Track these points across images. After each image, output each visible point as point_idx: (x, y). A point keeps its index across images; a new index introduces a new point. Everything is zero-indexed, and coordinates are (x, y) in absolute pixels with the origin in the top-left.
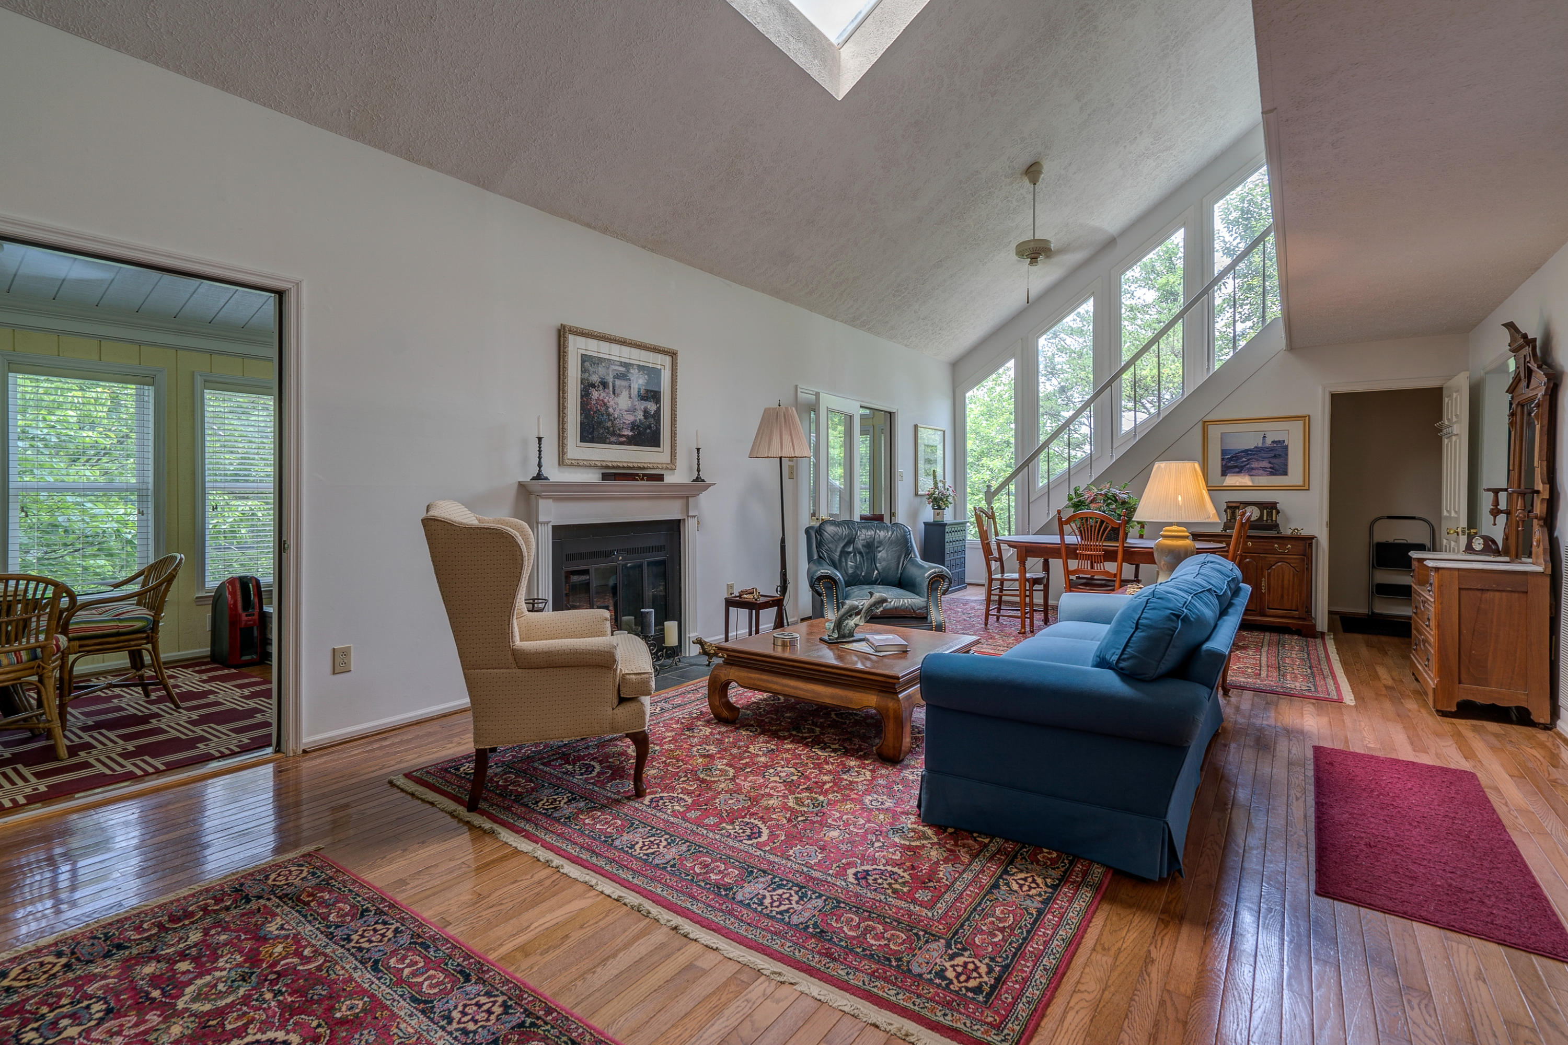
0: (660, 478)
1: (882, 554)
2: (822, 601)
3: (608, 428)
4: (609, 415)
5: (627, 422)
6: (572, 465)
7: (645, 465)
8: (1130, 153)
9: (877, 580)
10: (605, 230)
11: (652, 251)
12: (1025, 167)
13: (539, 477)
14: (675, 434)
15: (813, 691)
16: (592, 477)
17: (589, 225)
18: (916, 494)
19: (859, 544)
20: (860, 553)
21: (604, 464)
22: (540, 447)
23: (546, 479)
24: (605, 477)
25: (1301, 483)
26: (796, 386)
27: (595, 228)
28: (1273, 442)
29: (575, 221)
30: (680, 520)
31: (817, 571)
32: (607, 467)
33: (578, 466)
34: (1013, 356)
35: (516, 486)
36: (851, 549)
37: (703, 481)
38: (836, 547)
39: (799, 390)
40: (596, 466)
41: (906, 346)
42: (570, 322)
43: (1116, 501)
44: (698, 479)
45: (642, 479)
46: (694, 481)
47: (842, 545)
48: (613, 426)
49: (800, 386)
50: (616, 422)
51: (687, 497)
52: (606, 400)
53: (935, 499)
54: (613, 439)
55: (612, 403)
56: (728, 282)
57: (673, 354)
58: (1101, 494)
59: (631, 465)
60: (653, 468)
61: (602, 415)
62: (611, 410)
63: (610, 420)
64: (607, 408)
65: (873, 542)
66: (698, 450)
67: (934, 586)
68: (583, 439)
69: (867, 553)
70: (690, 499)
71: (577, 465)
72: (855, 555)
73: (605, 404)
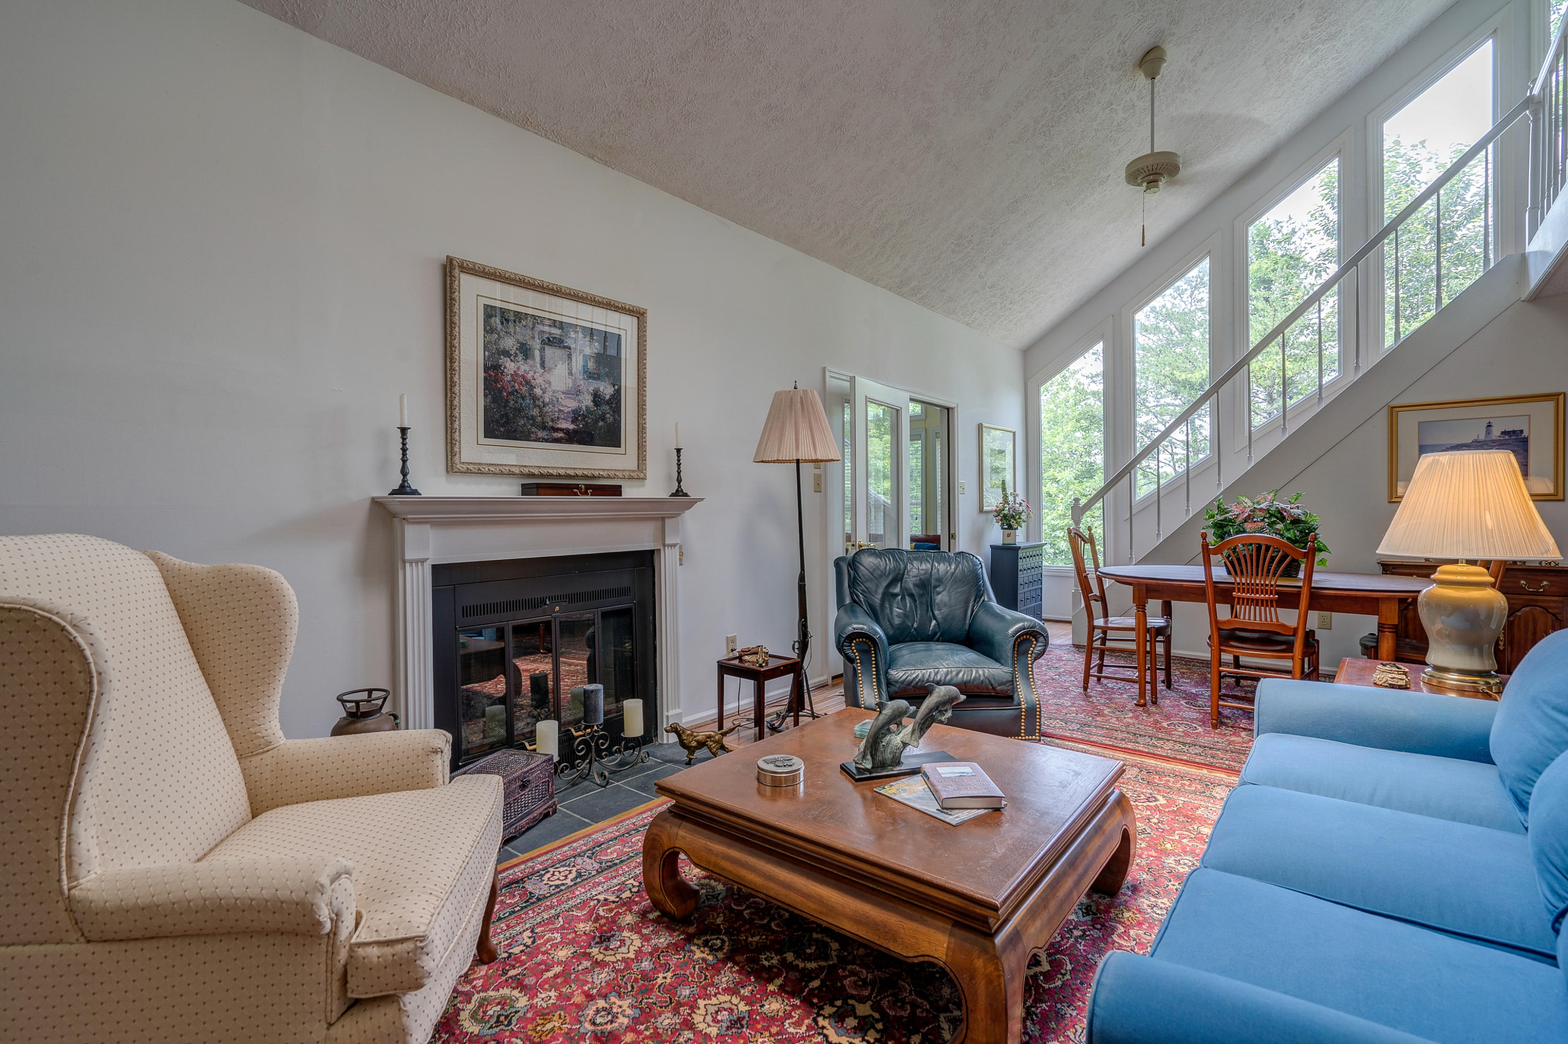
0: (616, 491)
1: (941, 597)
2: (855, 670)
3: (533, 418)
4: (534, 398)
5: (566, 410)
6: (468, 472)
7: (596, 473)
8: (1282, 40)
9: (935, 634)
10: (524, 123)
11: (605, 163)
12: (1140, 53)
13: (403, 489)
14: (644, 428)
15: (820, 901)
16: (508, 490)
17: (496, 112)
18: (981, 511)
19: (910, 582)
20: (911, 595)
21: (526, 471)
22: (404, 444)
23: (415, 492)
24: (526, 489)
25: (1552, 491)
26: (824, 369)
27: (506, 117)
28: (1504, 433)
29: (471, 102)
30: (653, 551)
31: (850, 625)
32: (532, 475)
33: (480, 473)
34: (1102, 337)
35: (368, 502)
36: (897, 590)
37: (686, 495)
38: (877, 587)
39: (828, 374)
40: (511, 474)
41: (968, 324)
42: (461, 253)
43: (1283, 519)
44: (679, 493)
45: (586, 493)
46: (673, 495)
47: (885, 584)
48: (542, 414)
49: (828, 368)
50: (546, 409)
51: (663, 519)
52: (529, 376)
53: (1005, 516)
54: (541, 434)
55: (539, 380)
56: (726, 221)
57: (639, 315)
58: (1261, 510)
59: (571, 472)
60: (609, 477)
61: (523, 398)
62: (538, 391)
63: (535, 406)
64: (532, 387)
65: (929, 579)
66: (679, 451)
67: (1023, 648)
68: (490, 432)
69: (921, 596)
70: (667, 521)
71: (478, 471)
72: (903, 598)
73: (528, 382)
